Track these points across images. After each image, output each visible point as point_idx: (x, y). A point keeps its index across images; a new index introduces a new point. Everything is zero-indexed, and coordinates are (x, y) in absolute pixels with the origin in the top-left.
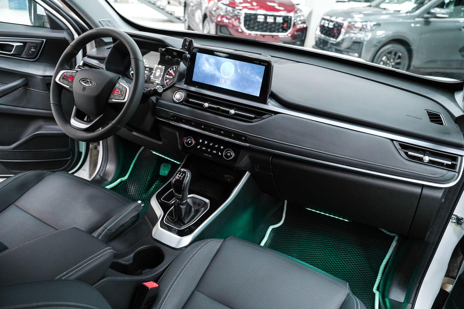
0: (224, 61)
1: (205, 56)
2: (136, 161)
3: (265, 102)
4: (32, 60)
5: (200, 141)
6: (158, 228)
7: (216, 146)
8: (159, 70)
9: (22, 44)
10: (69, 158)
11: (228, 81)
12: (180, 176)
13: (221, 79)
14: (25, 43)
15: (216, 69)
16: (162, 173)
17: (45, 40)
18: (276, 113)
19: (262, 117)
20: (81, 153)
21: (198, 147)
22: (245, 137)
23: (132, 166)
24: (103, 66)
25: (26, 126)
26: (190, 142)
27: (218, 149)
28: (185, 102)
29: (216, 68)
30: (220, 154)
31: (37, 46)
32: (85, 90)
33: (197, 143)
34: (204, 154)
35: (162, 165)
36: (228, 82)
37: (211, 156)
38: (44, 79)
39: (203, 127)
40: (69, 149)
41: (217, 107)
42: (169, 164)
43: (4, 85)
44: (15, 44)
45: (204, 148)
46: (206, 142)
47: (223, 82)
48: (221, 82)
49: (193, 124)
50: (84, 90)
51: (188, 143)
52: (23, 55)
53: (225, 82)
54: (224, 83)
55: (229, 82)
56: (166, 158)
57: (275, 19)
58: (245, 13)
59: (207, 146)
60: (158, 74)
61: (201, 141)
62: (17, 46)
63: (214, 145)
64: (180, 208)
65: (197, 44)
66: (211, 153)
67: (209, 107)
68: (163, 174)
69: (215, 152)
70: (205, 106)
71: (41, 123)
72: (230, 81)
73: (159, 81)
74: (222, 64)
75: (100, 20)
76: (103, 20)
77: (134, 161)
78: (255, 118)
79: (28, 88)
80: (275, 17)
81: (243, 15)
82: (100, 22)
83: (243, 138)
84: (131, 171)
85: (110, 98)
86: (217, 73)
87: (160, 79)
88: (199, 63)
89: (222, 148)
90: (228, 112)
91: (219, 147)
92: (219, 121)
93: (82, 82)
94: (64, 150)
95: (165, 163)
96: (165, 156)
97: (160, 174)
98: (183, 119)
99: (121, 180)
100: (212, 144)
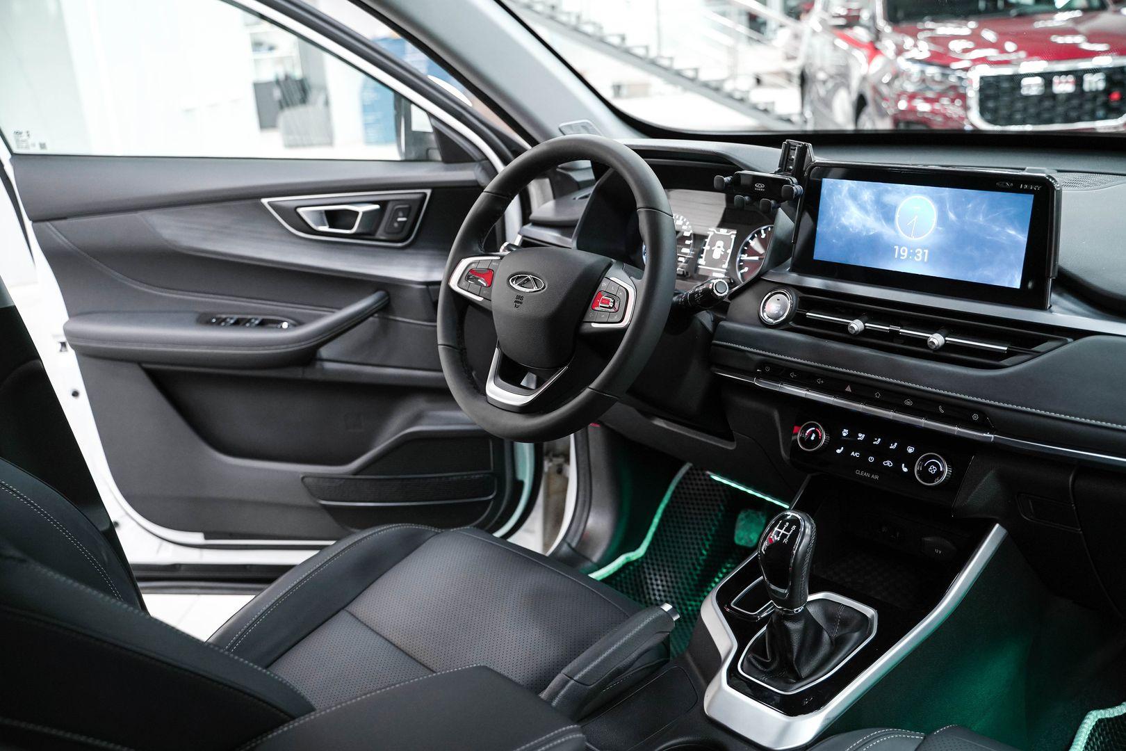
2: (668, 506)
3: (1041, 305)
4: (400, 245)
5: (844, 435)
6: (720, 687)
7: (893, 447)
8: (720, 243)
9: (377, 207)
10: (491, 497)
11: (919, 252)
12: (782, 531)
13: (897, 247)
14: (384, 204)
16: (740, 539)
17: (428, 192)
18: (1078, 334)
19: (1033, 349)
20: (521, 484)
21: (839, 451)
22: (980, 412)
23: (656, 520)
24: (571, 242)
25: (384, 416)
26: (812, 438)
27: (899, 456)
28: (796, 320)
30: (905, 470)
31: (410, 209)
32: (521, 303)
33: (835, 440)
34: (858, 472)
35: (742, 515)
36: (920, 255)
37: (877, 477)
38: (428, 290)
39: (848, 389)
40: (489, 473)
41: (888, 328)
42: (760, 513)
43: (333, 312)
44: (361, 209)
45: (857, 455)
46: (860, 435)
47: (906, 254)
48: (899, 255)
49: (820, 382)
50: (518, 302)
51: (807, 442)
52: (380, 234)
53: (909, 253)
54: (908, 257)
55: (924, 253)
56: (750, 492)
57: (1079, 81)
58: (982, 78)
59: (866, 448)
60: (717, 254)
61: (845, 433)
62: (365, 213)
63: (885, 444)
64: (787, 630)
65: (819, 156)
66: (878, 465)
67: (866, 332)
68: (742, 543)
69: (889, 463)
70: (852, 328)
71: (420, 404)
72: (926, 251)
73: (722, 272)
75: (561, 125)
77: (662, 507)
78: (1009, 354)
79: (391, 317)
80: (1079, 76)
81: (976, 85)
82: (563, 129)
83: (975, 417)
84: (655, 534)
85: (584, 320)
87: (726, 266)
89: (910, 450)
90: (923, 342)
91: (902, 448)
92: (896, 370)
93: (514, 282)
94: (476, 475)
95: (749, 511)
96: (748, 486)
97: (737, 541)
98: (791, 370)
99: (627, 558)
100: (879, 440)
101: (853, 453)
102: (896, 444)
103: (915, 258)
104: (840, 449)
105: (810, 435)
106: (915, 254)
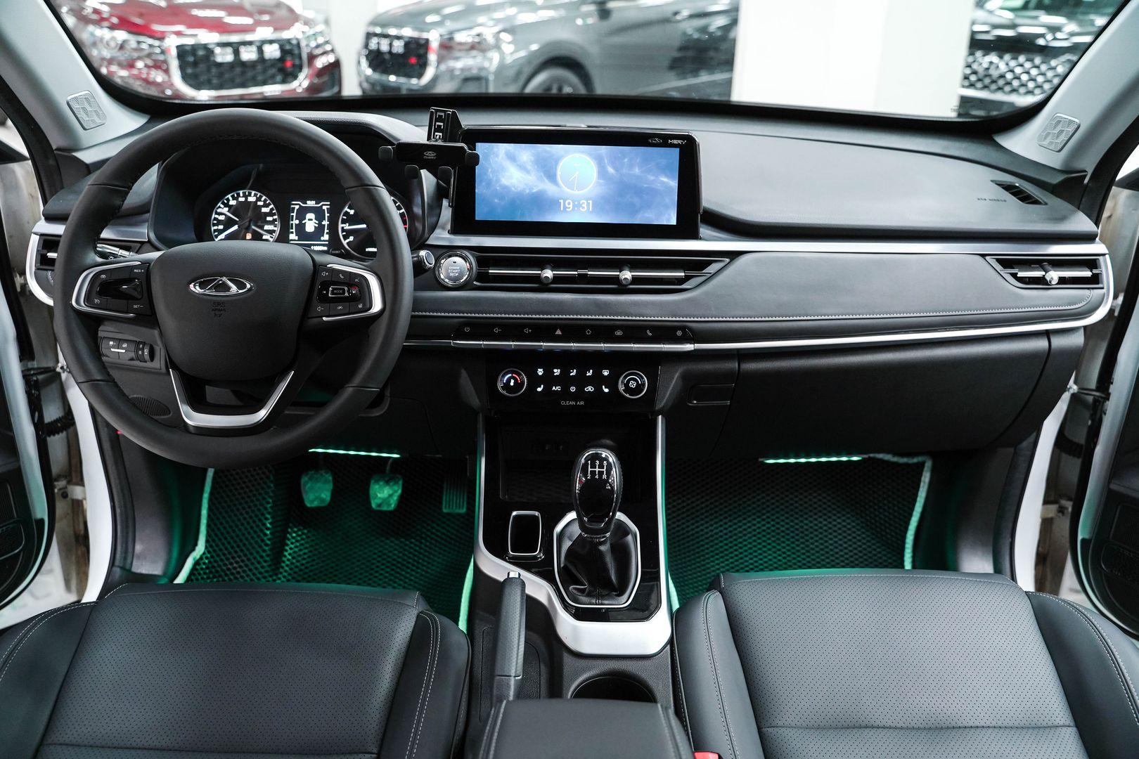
0: (563, 153)
1: (503, 148)
2: (211, 494)
3: (695, 236)
5: (540, 374)
6: (572, 625)
7: (590, 374)
8: (311, 216)
10: (21, 548)
11: (583, 203)
12: (597, 470)
13: (562, 201)
15: (545, 179)
16: (312, 501)
18: (733, 255)
19: (703, 271)
21: (540, 389)
22: (683, 328)
23: (204, 512)
24: (147, 234)
26: (512, 384)
27: (598, 380)
29: (542, 174)
30: (606, 390)
32: (224, 311)
33: (535, 380)
34: (563, 403)
35: (304, 479)
36: (585, 205)
37: (582, 403)
39: (559, 332)
41: (576, 273)
45: (558, 388)
46: (555, 371)
47: (571, 206)
48: (565, 208)
49: (528, 331)
50: (219, 310)
51: (507, 388)
53: (574, 206)
54: (573, 209)
55: (588, 204)
57: (236, 53)
58: (178, 47)
59: (564, 380)
60: (310, 227)
61: (540, 372)
63: (581, 373)
65: (469, 120)
66: (580, 394)
67: (557, 279)
68: (316, 504)
69: (590, 389)
70: (545, 277)
72: (591, 202)
73: (324, 245)
74: (557, 161)
75: (69, 98)
76: (76, 98)
77: (206, 496)
78: (687, 278)
80: (236, 48)
81: (174, 52)
82: (70, 103)
83: (679, 333)
84: (208, 526)
86: (549, 188)
88: (487, 170)
89: (606, 373)
90: (616, 280)
91: (598, 374)
92: (602, 308)
93: (197, 287)
97: (308, 505)
98: (494, 326)
100: (575, 371)
101: (554, 388)
102: (591, 371)
103: (581, 208)
104: (540, 387)
105: (509, 380)
106: (579, 205)
